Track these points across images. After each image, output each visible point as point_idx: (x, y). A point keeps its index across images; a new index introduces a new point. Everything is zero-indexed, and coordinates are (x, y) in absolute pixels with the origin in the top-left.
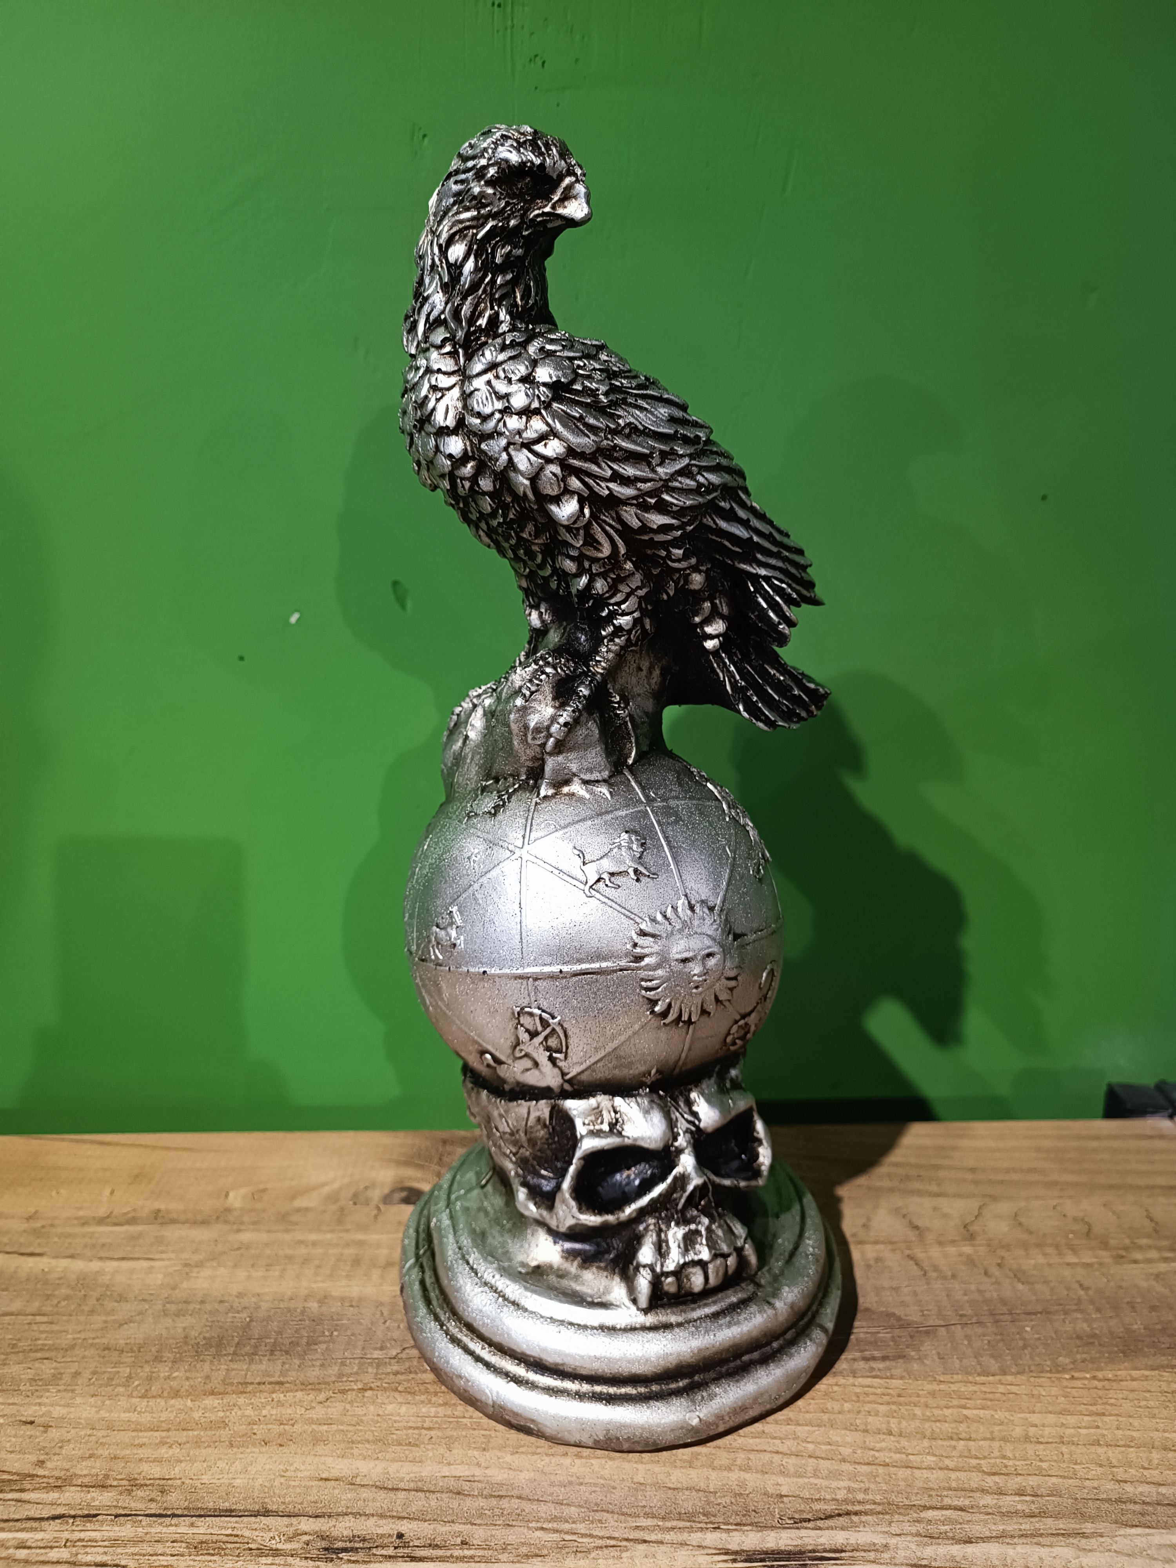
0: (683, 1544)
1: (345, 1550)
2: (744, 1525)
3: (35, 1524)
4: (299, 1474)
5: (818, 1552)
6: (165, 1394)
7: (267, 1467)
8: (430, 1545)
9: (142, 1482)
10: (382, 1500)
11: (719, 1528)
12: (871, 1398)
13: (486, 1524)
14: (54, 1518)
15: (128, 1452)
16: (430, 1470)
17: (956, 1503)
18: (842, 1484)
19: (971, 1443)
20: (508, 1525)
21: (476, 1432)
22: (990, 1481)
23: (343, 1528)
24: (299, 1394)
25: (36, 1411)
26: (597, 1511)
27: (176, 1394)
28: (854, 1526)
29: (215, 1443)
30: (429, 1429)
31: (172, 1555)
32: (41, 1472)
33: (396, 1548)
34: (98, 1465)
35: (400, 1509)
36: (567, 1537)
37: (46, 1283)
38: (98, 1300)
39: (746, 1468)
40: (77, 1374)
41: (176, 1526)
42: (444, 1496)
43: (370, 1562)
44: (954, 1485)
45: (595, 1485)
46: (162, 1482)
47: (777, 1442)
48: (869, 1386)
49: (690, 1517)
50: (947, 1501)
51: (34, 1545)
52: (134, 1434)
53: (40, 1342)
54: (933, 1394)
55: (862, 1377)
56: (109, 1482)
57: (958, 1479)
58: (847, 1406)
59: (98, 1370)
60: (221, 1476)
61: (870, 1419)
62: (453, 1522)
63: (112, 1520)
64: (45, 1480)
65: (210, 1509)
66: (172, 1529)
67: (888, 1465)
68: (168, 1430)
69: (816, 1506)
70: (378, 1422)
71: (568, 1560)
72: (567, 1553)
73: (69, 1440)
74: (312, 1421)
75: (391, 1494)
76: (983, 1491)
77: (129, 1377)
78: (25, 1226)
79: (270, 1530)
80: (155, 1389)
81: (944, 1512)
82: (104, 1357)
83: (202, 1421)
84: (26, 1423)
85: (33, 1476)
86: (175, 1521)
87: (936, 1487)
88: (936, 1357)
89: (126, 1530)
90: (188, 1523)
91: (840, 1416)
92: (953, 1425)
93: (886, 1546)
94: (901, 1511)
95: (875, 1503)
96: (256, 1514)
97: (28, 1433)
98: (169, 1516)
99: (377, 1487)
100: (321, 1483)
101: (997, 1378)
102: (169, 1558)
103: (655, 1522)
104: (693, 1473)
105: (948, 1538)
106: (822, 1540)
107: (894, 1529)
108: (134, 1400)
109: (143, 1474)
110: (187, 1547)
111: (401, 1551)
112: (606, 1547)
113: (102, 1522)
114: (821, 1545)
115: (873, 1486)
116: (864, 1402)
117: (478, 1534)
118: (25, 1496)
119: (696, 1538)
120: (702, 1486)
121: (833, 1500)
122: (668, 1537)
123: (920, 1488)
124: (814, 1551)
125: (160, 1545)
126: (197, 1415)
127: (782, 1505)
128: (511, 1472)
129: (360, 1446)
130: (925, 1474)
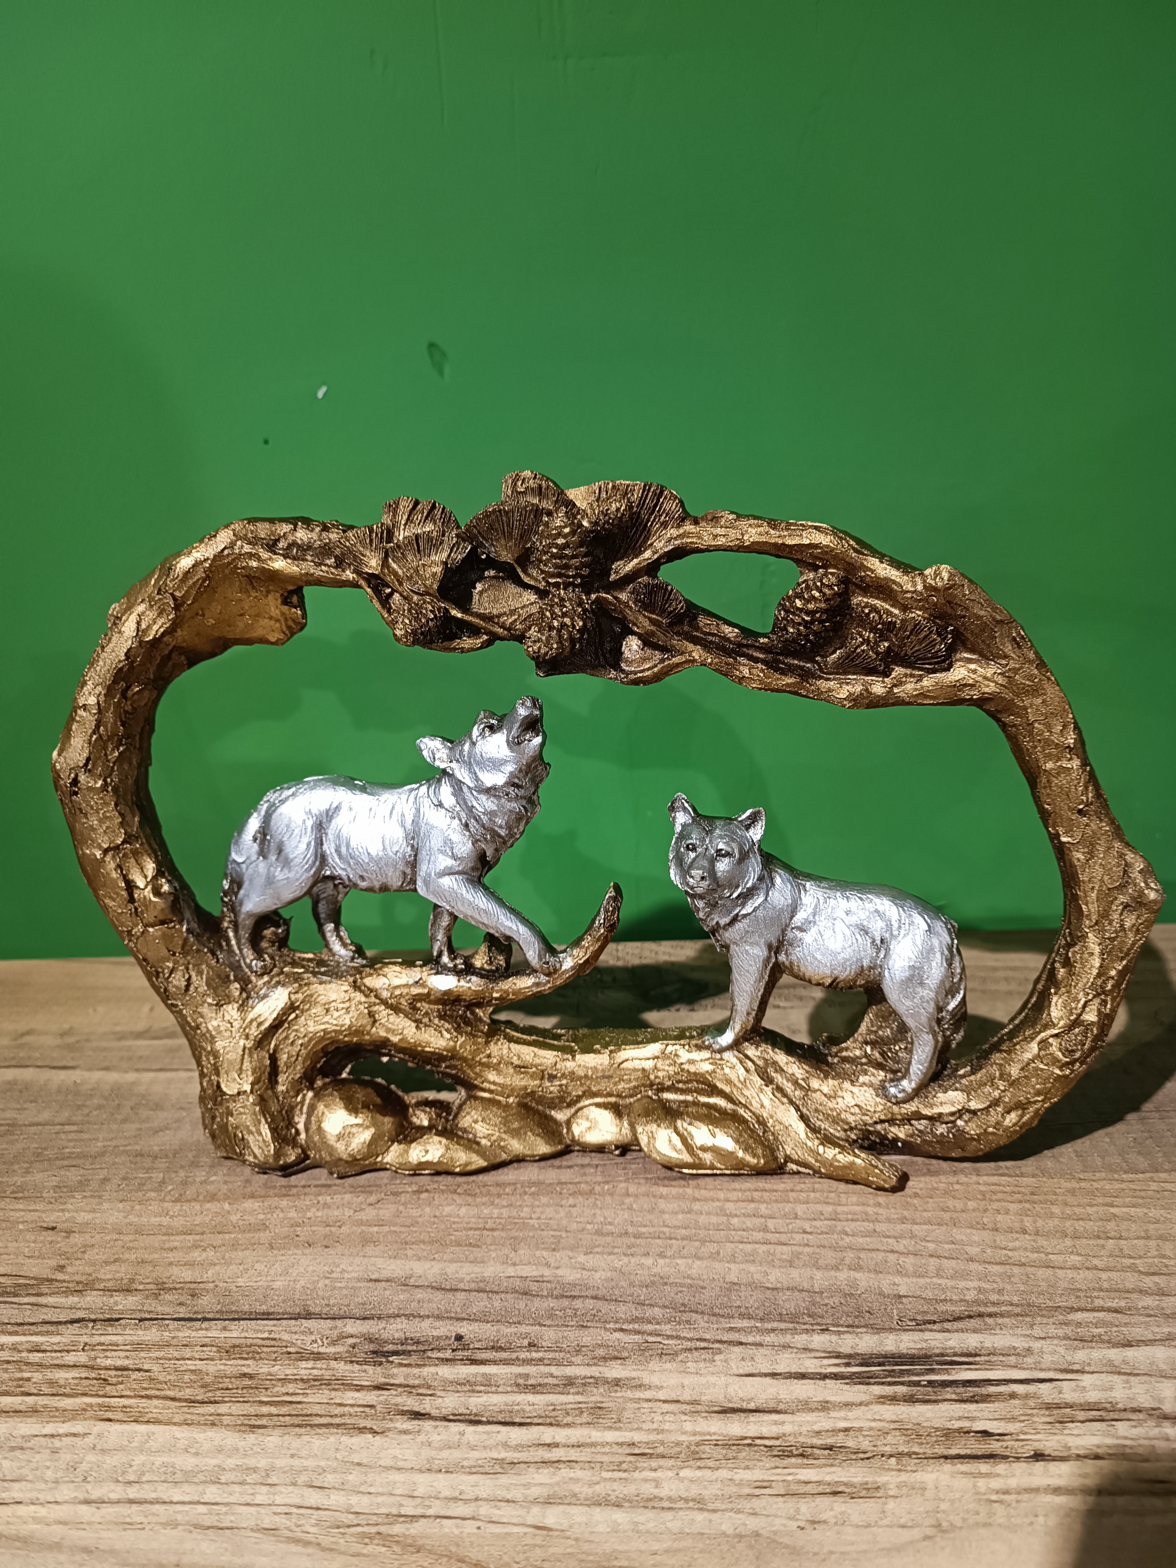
0: (786, 1347)
1: (396, 1353)
2: (857, 1327)
3: (52, 1328)
4: (346, 1276)
5: (947, 1355)
6: (201, 1198)
7: (311, 1268)
8: (493, 1348)
9: (173, 1285)
10: (439, 1301)
11: (827, 1330)
12: (1000, 1196)
13: (557, 1325)
14: (75, 1321)
15: (156, 1256)
16: (491, 1270)
17: (1109, 1304)
18: (971, 1284)
19: (1123, 1242)
20: (582, 1326)
21: (545, 1233)
22: (1149, 1282)
23: (395, 1330)
24: (348, 1197)
25: (58, 1217)
26: (684, 1311)
27: (213, 1197)
28: (989, 1329)
30: (492, 1230)
31: (201, 1360)
32: (60, 1276)
33: (454, 1350)
34: (123, 1269)
35: (459, 1310)
36: (651, 1339)
37: (77, 1094)
38: (132, 1109)
39: (858, 1268)
40: (105, 1180)
41: (206, 1329)
42: (509, 1296)
43: (424, 1365)
44: (1105, 1285)
45: (682, 1285)
46: (193, 1286)
47: (890, 1241)
48: (996, 1184)
49: (794, 1318)
50: (1098, 1303)
51: (49, 1348)
53: (68, 1150)
54: (1072, 1192)
55: (987, 1175)
57: (1110, 1279)
58: (971, 1204)
59: (130, 1176)
60: (258, 1279)
61: (999, 1218)
62: (519, 1323)
63: (136, 1324)
64: (65, 1284)
65: (246, 1313)
66: (202, 1333)
67: (1024, 1265)
69: (941, 1307)
70: (434, 1223)
71: (652, 1363)
72: (651, 1356)
73: (93, 1245)
74: (361, 1223)
75: (450, 1295)
76: (1141, 1292)
77: (163, 1182)
78: (59, 1041)
79: (311, 1333)
80: (190, 1193)
81: (1096, 1314)
82: (136, 1163)
83: (240, 1223)
84: (47, 1229)
85: (52, 1280)
86: (206, 1324)
87: (1084, 1287)
88: (1073, 1155)
89: (151, 1334)
90: (219, 1327)
91: (964, 1215)
92: (1100, 1223)
93: (1029, 1350)
94: (1044, 1312)
95: (1012, 1305)
96: (296, 1317)
97: (49, 1239)
98: (199, 1320)
99: (433, 1288)
100: (370, 1284)
101: (1148, 1175)
102: (198, 1362)
103: (752, 1323)
104: (795, 1273)
105: (1103, 1342)
106: (951, 1343)
107: (1037, 1331)
108: (166, 1204)
109: (173, 1278)
110: (218, 1351)
111: (460, 1354)
112: (696, 1349)
113: (125, 1327)
114: (951, 1348)
115: (1008, 1287)
116: (991, 1200)
117: (548, 1336)
118: (42, 1300)
119: (801, 1340)
120: (806, 1286)
121: (962, 1300)
122: (768, 1339)
123: (1065, 1289)
124: (942, 1355)
125: (188, 1349)
127: (900, 1306)
128: (584, 1272)
129: (414, 1247)
130: (1070, 1274)
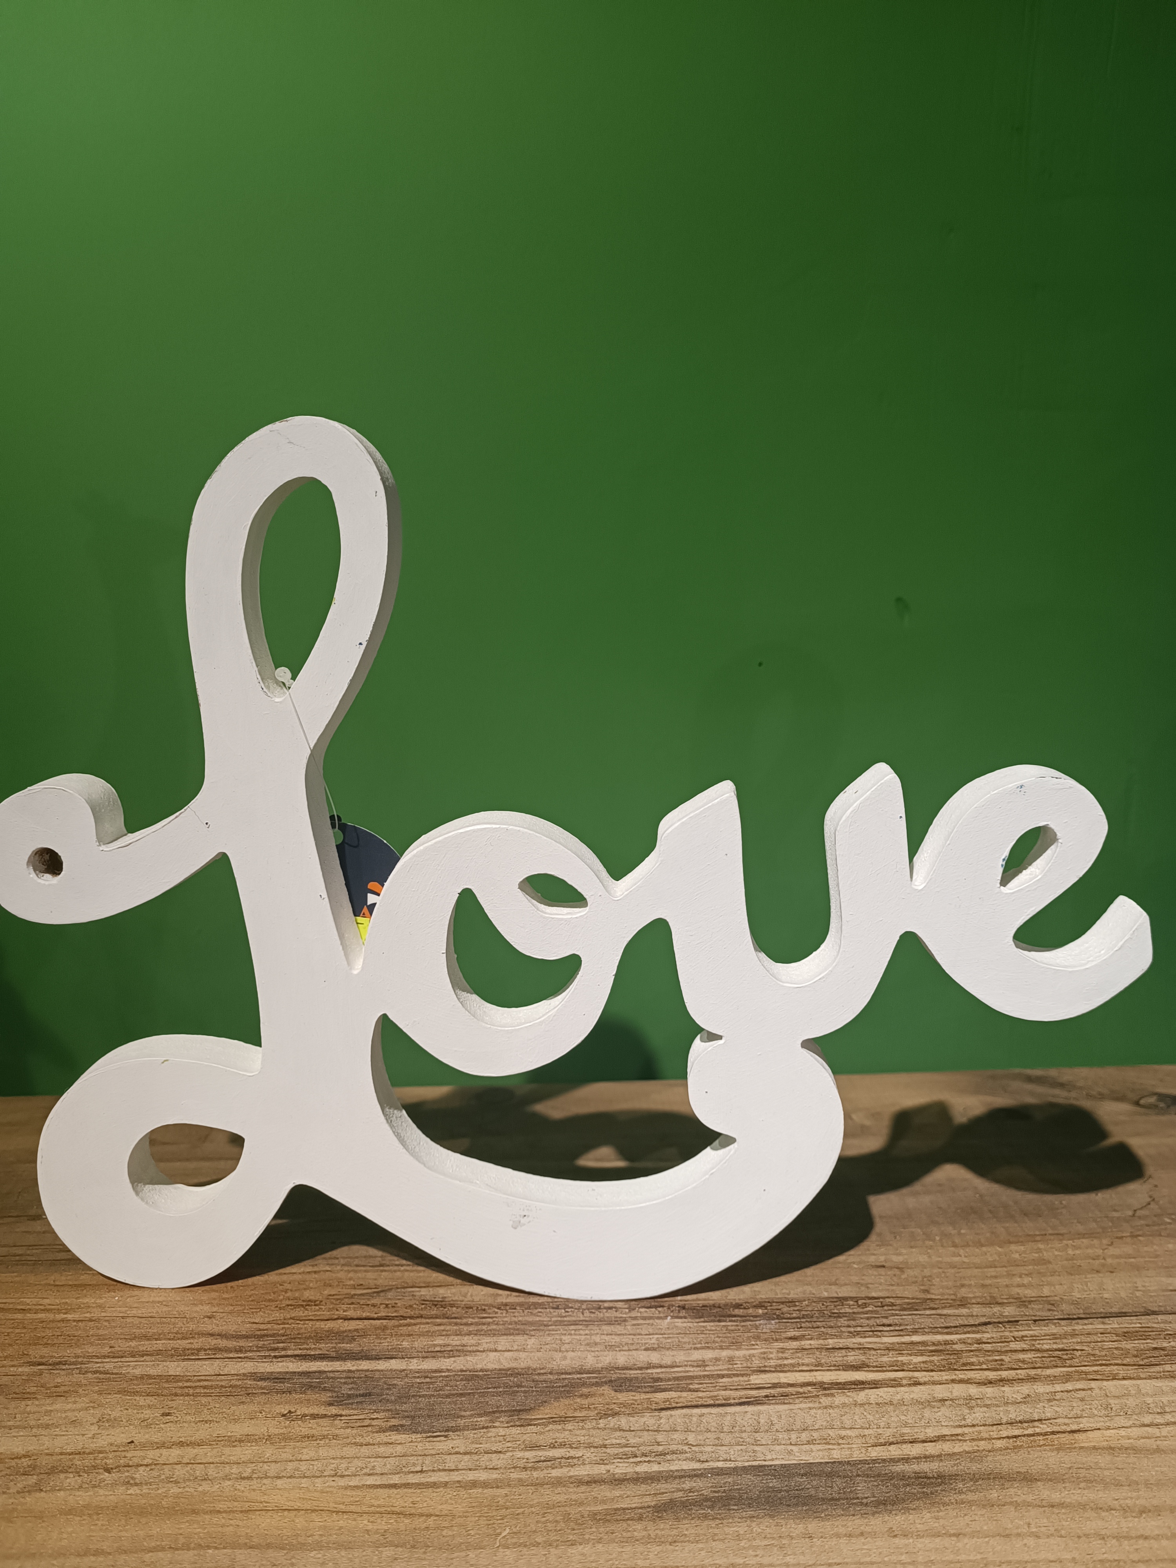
3: (974, 1329)
4: (1150, 1289)
6: (971, 1244)
7: (1118, 1285)
9: (1028, 1299)
14: (986, 1324)
15: (990, 1281)
24: (1084, 1241)
27: (980, 1244)
29: (1053, 1273)
31: (1112, 1341)
32: (933, 1297)
34: (975, 1290)
41: (1091, 1324)
46: (1043, 1299)
51: (989, 1341)
52: (980, 1270)
56: (1000, 1301)
60: (1088, 1293)
63: (1034, 1323)
65: (1106, 1313)
66: (1090, 1327)
68: (1005, 1267)
73: (930, 1276)
83: (1025, 1259)
118: (939, 1312)
126: (1017, 1256)
